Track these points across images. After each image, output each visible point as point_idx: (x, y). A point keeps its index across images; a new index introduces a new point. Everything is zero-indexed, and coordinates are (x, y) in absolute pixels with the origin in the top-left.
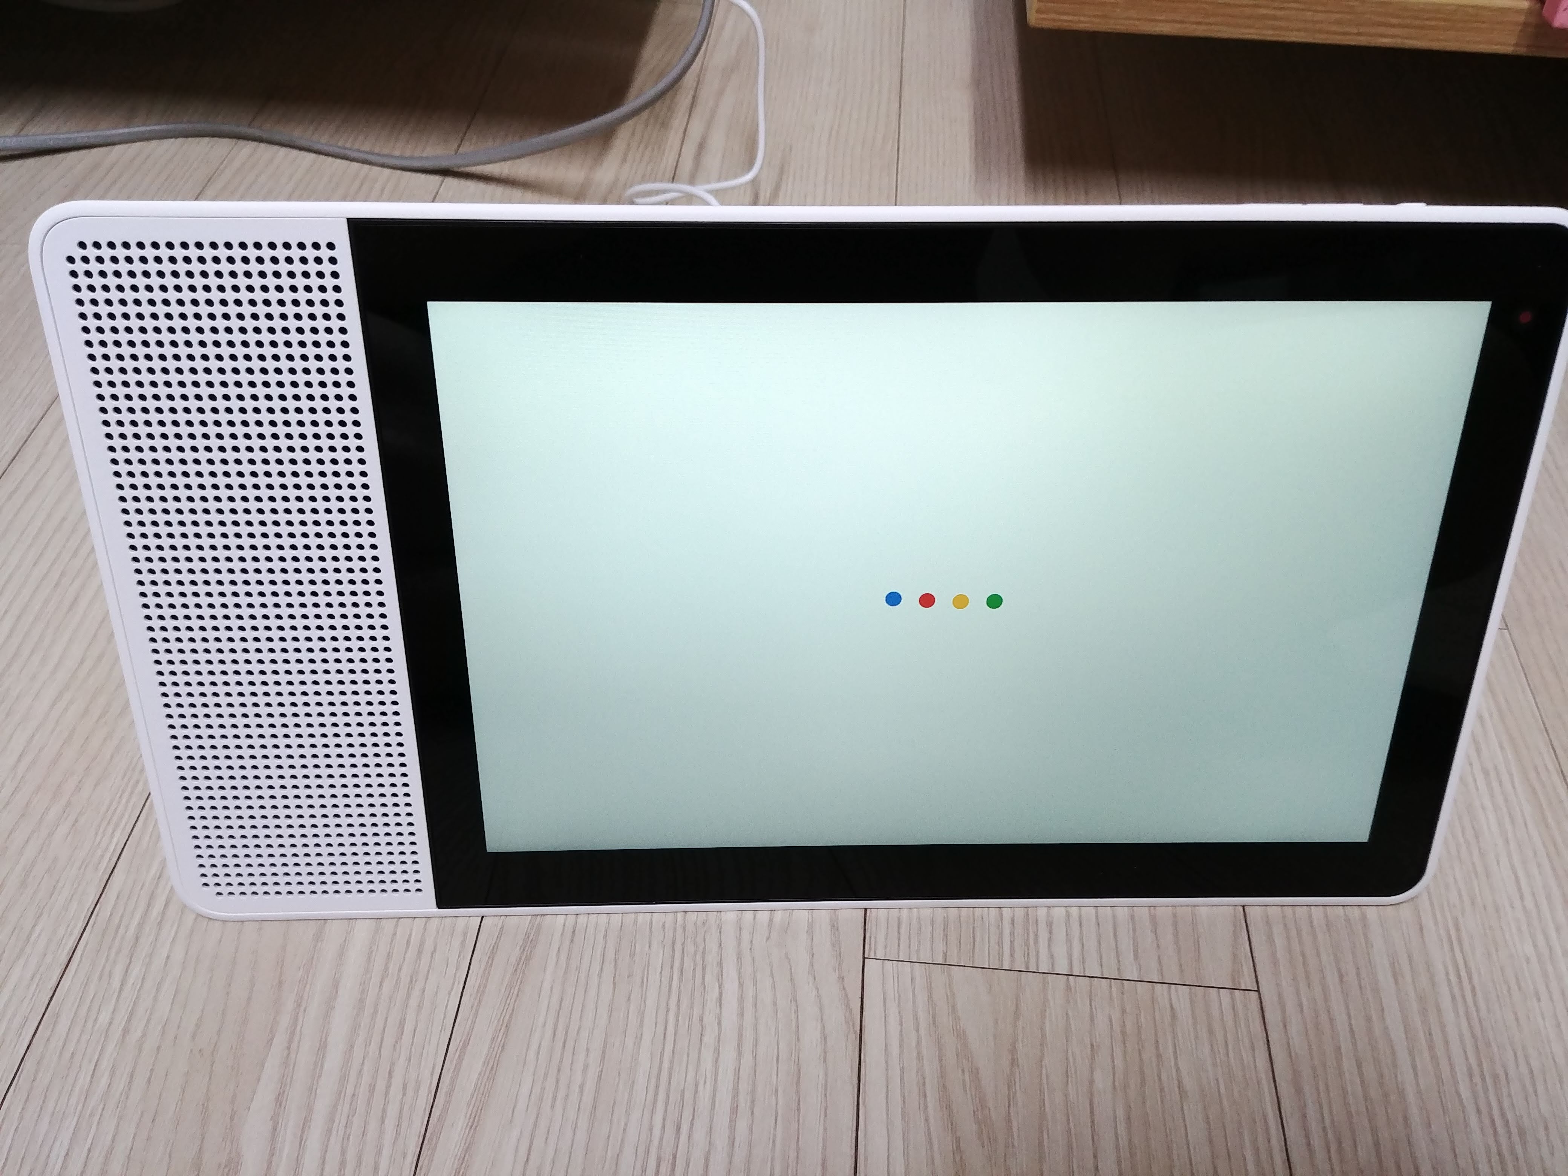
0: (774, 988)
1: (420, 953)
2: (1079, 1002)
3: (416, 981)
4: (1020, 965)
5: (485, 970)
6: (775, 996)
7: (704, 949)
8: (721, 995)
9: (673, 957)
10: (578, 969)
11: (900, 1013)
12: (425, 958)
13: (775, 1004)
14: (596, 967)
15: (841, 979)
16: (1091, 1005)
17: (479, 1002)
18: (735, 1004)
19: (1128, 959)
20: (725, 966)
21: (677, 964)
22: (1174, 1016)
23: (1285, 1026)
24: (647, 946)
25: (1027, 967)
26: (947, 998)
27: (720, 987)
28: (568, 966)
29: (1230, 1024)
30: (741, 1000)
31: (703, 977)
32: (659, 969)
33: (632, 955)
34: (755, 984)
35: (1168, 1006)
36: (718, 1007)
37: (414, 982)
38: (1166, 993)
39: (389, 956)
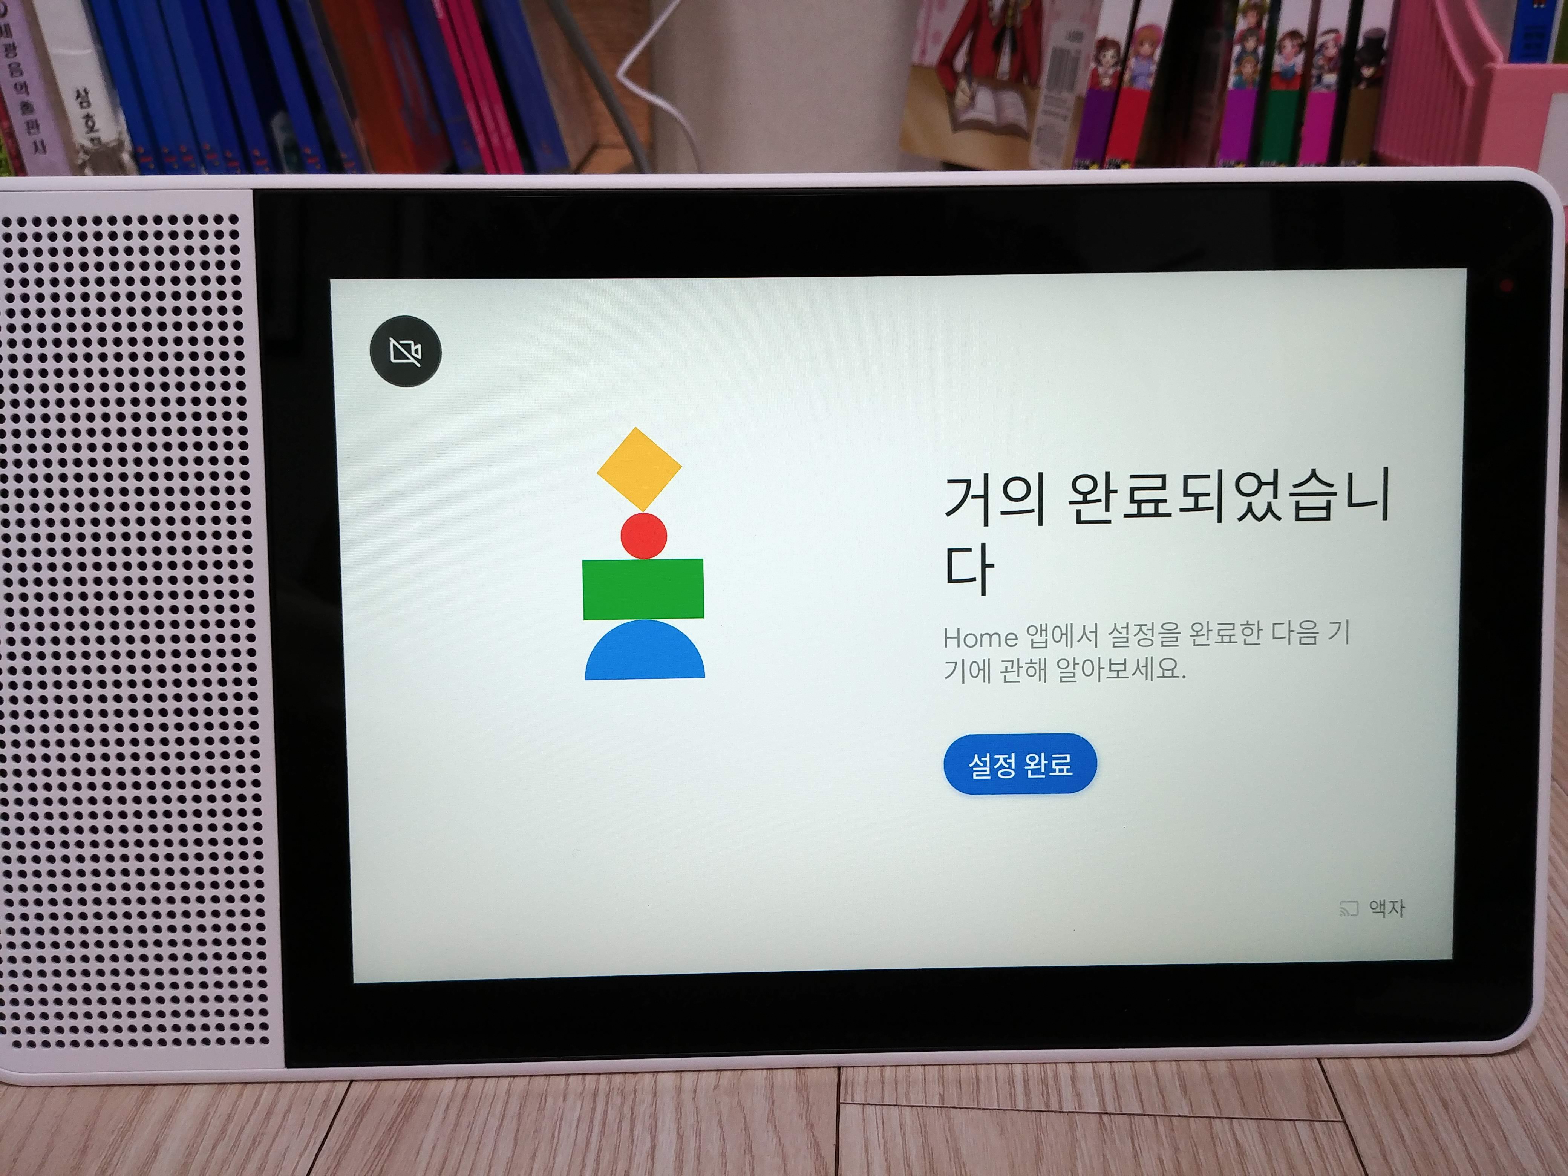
0: (723, 1138)
1: (269, 1114)
2: (1117, 1141)
3: (260, 1143)
4: (1037, 1103)
5: (351, 1128)
6: (724, 1146)
7: (634, 1100)
8: (653, 1148)
9: (594, 1109)
10: (471, 1126)
11: (886, 1160)
12: (275, 1120)
13: (723, 1155)
14: (494, 1123)
15: (810, 1126)
16: (1133, 1145)
17: (338, 1164)
18: (672, 1156)
19: (1175, 1095)
20: (660, 1117)
21: (598, 1116)
22: (1241, 1152)
23: (1385, 1159)
24: (561, 1099)
25: (1047, 1104)
26: (947, 1142)
27: (654, 1139)
28: (456, 1125)
29: (1314, 1157)
30: (680, 1153)
31: (632, 1130)
32: (575, 1124)
33: (541, 1109)
34: (698, 1134)
35: (1232, 1143)
36: (649, 1160)
37: (257, 1144)
38: (1227, 1127)
39: (229, 1118)
